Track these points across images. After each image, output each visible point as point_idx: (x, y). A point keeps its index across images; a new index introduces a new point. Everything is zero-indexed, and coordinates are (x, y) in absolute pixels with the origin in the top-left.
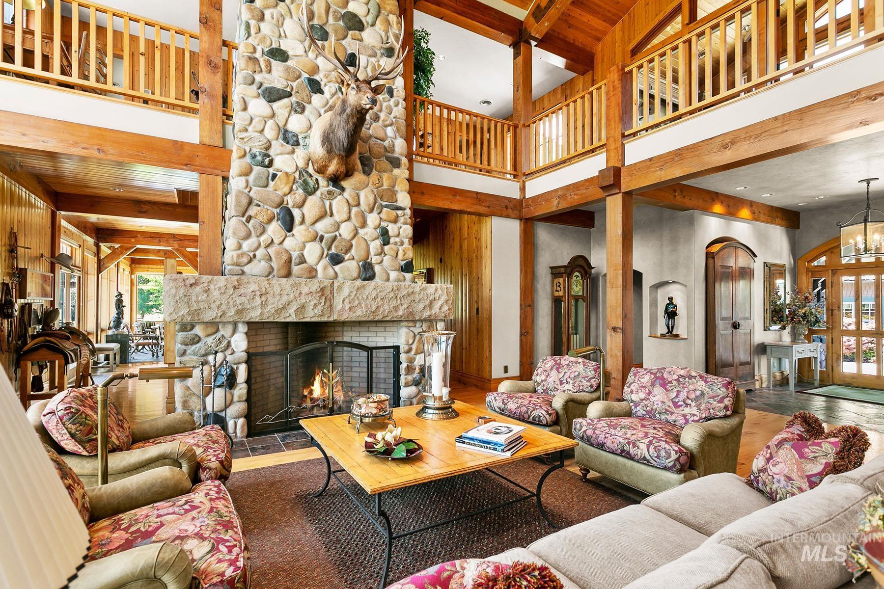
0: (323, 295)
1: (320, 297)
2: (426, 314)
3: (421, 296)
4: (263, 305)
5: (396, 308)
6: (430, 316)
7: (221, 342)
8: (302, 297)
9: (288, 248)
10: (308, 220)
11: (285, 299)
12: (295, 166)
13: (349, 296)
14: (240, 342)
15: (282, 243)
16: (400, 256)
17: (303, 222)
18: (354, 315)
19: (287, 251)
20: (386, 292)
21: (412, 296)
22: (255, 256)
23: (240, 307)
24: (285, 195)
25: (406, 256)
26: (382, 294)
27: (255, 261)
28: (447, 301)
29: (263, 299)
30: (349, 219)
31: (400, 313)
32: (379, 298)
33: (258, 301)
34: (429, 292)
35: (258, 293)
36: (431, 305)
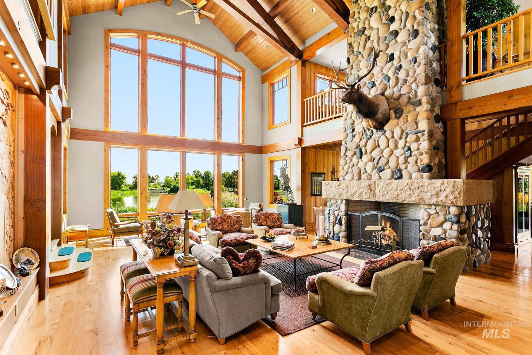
0: (370, 188)
1: (368, 189)
2: (434, 200)
3: (429, 188)
4: (347, 192)
5: (410, 196)
6: (437, 202)
7: (337, 207)
8: (361, 189)
9: (360, 167)
10: (368, 152)
11: (354, 190)
12: (362, 128)
13: (382, 188)
14: (343, 207)
15: (357, 165)
16: (419, 163)
17: (366, 153)
18: (385, 199)
19: (359, 168)
20: (403, 186)
21: (422, 188)
22: (348, 172)
23: (340, 193)
24: (359, 143)
25: (422, 162)
26: (401, 188)
27: (348, 174)
28: (452, 192)
29: (347, 190)
30: (388, 146)
31: (413, 199)
32: (399, 189)
33: (345, 191)
34: (435, 186)
35: (345, 188)
36: (437, 194)
